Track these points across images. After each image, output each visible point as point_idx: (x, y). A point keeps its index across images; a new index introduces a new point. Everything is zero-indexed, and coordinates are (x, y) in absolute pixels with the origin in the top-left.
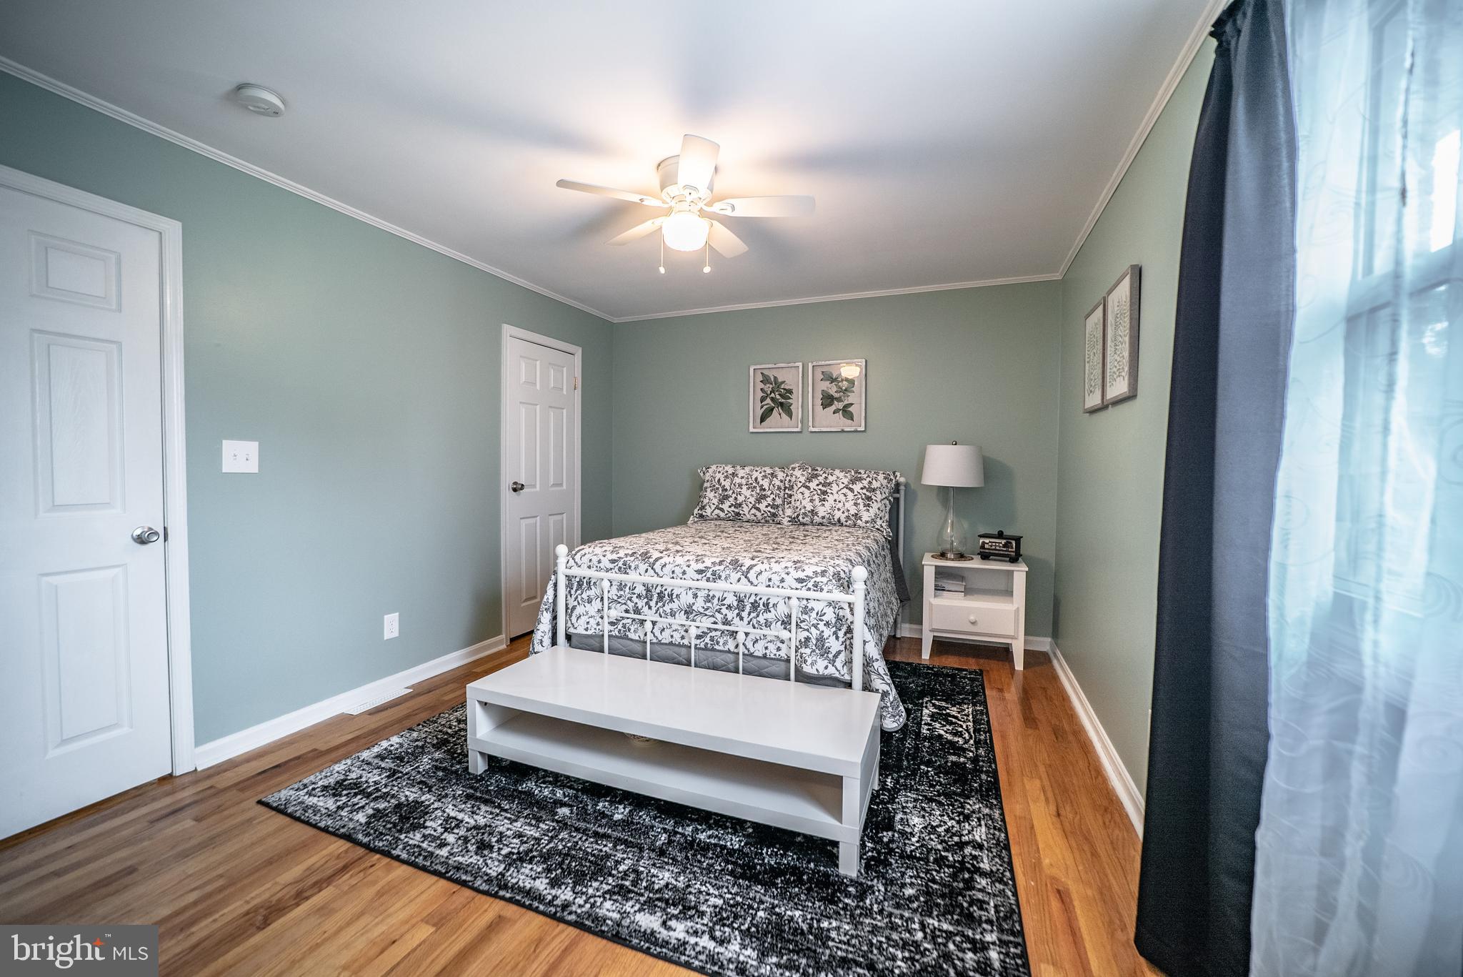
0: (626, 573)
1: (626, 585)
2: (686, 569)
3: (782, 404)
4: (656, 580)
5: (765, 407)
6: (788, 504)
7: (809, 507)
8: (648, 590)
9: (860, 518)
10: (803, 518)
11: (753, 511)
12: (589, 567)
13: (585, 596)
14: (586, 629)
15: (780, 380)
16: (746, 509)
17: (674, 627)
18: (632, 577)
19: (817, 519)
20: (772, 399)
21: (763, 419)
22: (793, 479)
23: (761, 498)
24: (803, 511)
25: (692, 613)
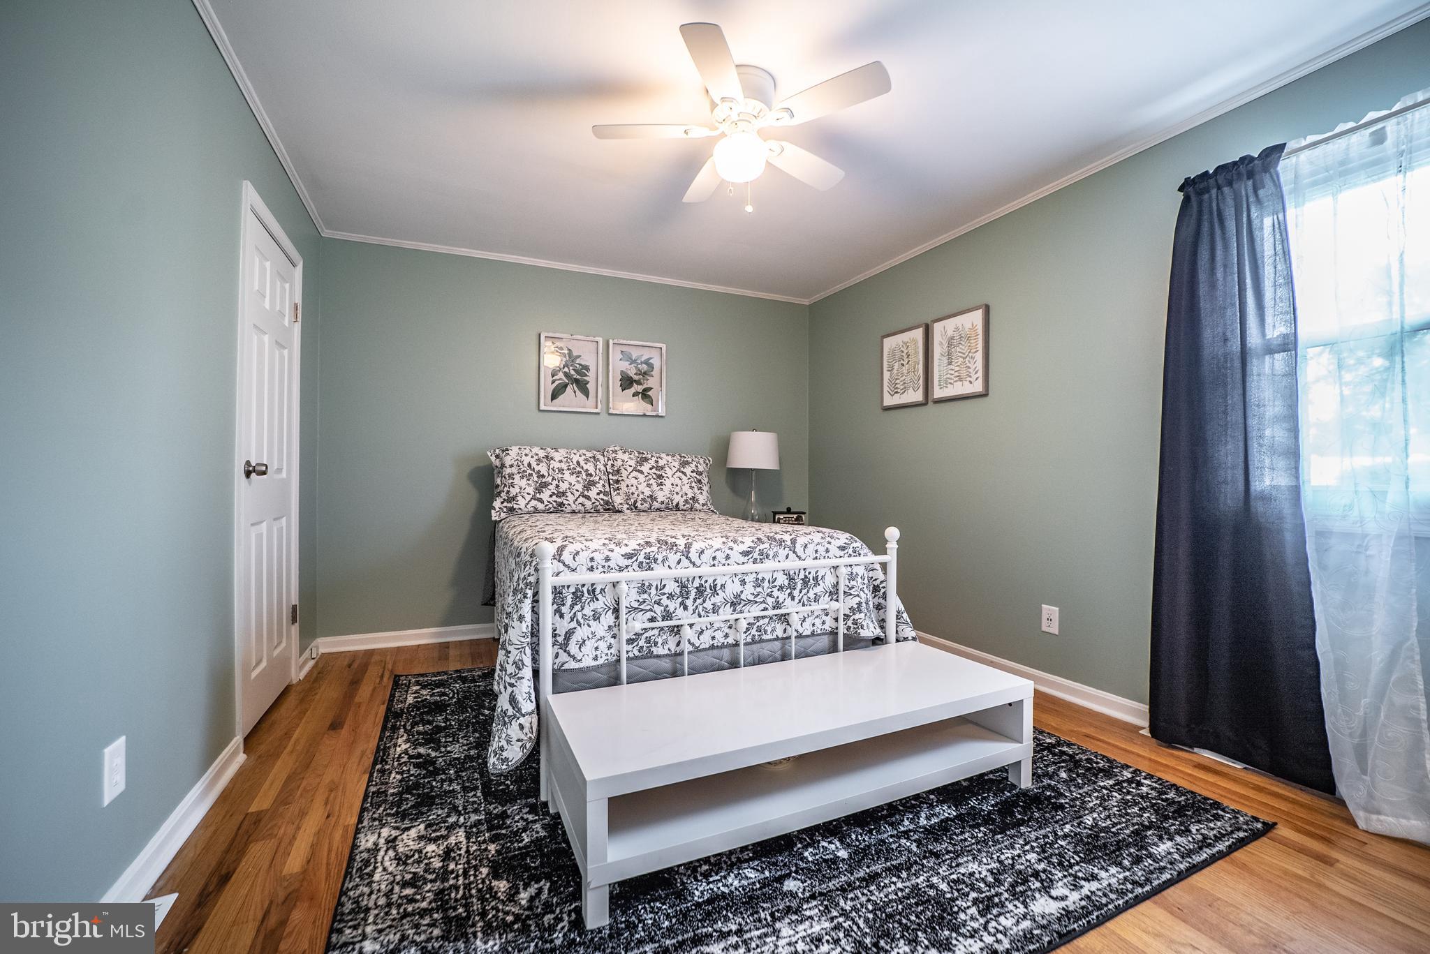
0: (650, 569)
1: (650, 585)
2: (729, 552)
3: (577, 381)
4: (692, 571)
5: (557, 383)
6: (615, 490)
7: (648, 493)
8: (683, 586)
9: (697, 501)
10: (642, 504)
11: (581, 500)
12: (591, 569)
13: (588, 611)
14: (596, 658)
15: (575, 354)
16: (571, 498)
17: (716, 626)
18: (659, 572)
19: (656, 505)
20: (566, 375)
21: (554, 396)
22: (619, 463)
23: (589, 485)
24: (641, 496)
25: (739, 604)
